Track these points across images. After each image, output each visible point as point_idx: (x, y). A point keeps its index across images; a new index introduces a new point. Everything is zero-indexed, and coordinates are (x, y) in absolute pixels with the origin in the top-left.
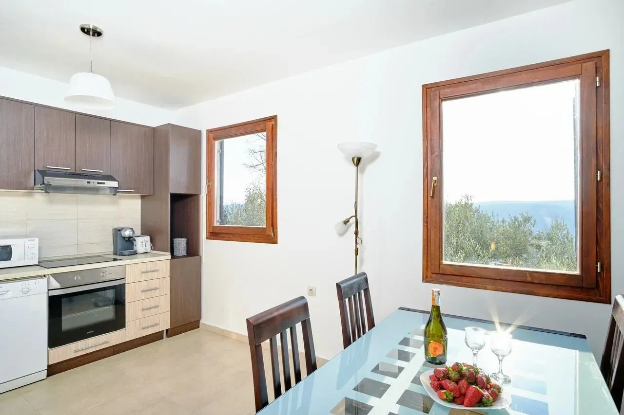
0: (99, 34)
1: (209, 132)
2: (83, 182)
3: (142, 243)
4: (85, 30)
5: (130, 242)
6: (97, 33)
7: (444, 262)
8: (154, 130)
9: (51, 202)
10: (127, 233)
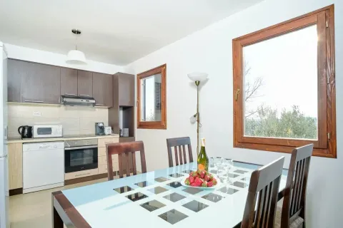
0: (80, 33)
1: (138, 75)
2: (79, 101)
3: (108, 130)
4: (74, 32)
5: (102, 129)
6: (79, 33)
7: (245, 136)
8: (113, 76)
9: (66, 109)
10: (101, 125)
